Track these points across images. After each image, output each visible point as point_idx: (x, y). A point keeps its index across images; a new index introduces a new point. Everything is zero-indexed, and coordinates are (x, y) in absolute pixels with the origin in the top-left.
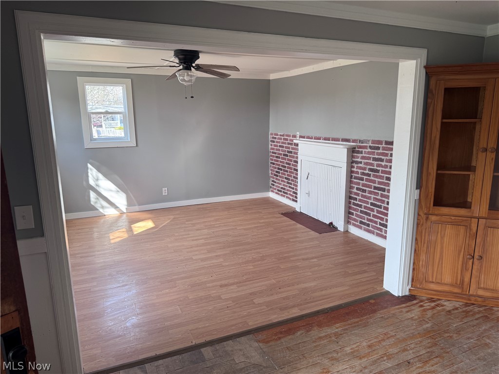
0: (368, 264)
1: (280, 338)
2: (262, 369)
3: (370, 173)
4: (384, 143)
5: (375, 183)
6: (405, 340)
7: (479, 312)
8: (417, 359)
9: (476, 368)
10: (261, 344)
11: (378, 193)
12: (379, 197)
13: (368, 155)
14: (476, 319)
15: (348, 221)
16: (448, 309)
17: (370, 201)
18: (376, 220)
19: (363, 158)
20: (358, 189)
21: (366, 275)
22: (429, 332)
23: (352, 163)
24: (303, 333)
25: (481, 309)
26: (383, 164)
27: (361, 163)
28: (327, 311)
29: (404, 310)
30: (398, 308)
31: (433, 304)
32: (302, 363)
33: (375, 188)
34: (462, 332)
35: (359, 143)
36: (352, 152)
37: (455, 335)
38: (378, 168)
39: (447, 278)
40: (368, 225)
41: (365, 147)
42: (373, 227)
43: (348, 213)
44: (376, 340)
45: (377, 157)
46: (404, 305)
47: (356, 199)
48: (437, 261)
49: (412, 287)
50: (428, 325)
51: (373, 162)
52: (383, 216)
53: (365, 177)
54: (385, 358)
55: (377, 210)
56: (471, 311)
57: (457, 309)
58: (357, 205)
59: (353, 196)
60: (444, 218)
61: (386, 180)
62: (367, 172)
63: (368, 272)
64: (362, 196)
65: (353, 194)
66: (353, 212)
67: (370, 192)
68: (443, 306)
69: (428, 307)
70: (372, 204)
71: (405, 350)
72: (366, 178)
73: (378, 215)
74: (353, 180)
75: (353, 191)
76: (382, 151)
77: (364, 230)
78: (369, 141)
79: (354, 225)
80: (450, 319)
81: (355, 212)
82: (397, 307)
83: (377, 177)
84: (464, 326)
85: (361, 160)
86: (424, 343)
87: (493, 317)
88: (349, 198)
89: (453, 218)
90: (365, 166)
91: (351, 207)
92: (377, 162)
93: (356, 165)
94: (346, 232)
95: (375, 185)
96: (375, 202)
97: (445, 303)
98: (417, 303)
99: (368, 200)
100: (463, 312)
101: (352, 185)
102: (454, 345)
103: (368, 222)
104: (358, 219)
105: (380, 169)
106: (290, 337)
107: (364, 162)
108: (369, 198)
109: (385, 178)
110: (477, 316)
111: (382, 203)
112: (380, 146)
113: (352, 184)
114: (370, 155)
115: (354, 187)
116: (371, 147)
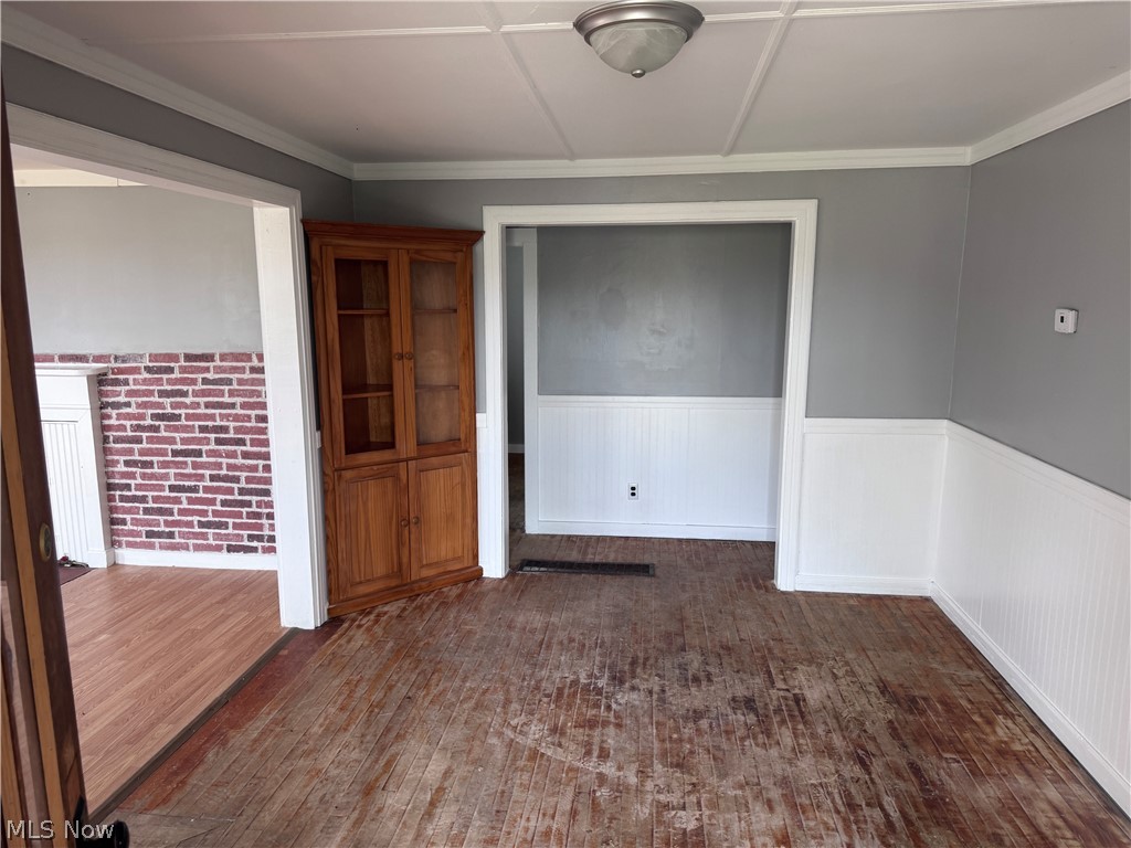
0: (218, 603)
1: (183, 782)
2: (206, 840)
3: (157, 423)
4: (182, 359)
5: (175, 443)
6: (379, 677)
7: (432, 601)
8: (414, 690)
9: (481, 662)
10: (155, 812)
11: (185, 463)
12: (189, 470)
13: (144, 387)
14: (437, 610)
15: (112, 543)
16: (395, 613)
17: (167, 483)
18: (190, 518)
19: (130, 393)
20: (127, 463)
21: (232, 621)
22: (399, 650)
23: (101, 408)
24: (218, 752)
25: (431, 597)
26: (188, 400)
27: (128, 405)
28: (224, 701)
29: (343, 641)
30: (332, 644)
31: (372, 617)
32: (267, 787)
33: (176, 453)
34: (435, 633)
35: (116, 361)
36: (99, 382)
37: (430, 639)
38: (177, 412)
39: (380, 569)
40: (171, 535)
41: (135, 370)
42: (182, 535)
43: (112, 522)
44: (343, 697)
45: (169, 388)
46: (335, 636)
47: (128, 487)
48: (363, 546)
49: (330, 604)
50: (391, 644)
51: (161, 400)
52: (205, 507)
53: (144, 435)
54: (376, 710)
55: (188, 498)
56: (422, 604)
57: (404, 609)
58: (134, 499)
59: (117, 481)
60: (364, 471)
61: (200, 432)
62: (148, 422)
63: (230, 615)
64: (144, 476)
65: (117, 476)
66: (125, 516)
67: (165, 465)
68: (385, 613)
69: (370, 623)
70: (172, 488)
71: (390, 688)
72: (147, 437)
73: (191, 507)
74: (112, 445)
75: (116, 469)
76: (179, 376)
77: (161, 548)
78: (141, 356)
79: (131, 545)
80: (408, 624)
81: (128, 517)
82: (328, 643)
83: (176, 429)
84: (431, 623)
85: (127, 400)
86: (405, 667)
87: (451, 599)
88: (108, 487)
89: (375, 468)
90: (141, 411)
91: (116, 507)
92: (173, 400)
93: (114, 413)
94: (114, 566)
95: (175, 447)
96: (181, 483)
97: (386, 609)
98: (350, 626)
99: (160, 482)
100: (415, 609)
101: (110, 458)
102: (439, 651)
103: (167, 530)
104: (140, 528)
105: (182, 412)
106: (200, 769)
107: (137, 403)
108: (165, 477)
109: (197, 430)
110: (434, 606)
111: (199, 481)
112: (172, 365)
113: (111, 454)
114: (152, 385)
115: (118, 462)
116: (148, 369)
